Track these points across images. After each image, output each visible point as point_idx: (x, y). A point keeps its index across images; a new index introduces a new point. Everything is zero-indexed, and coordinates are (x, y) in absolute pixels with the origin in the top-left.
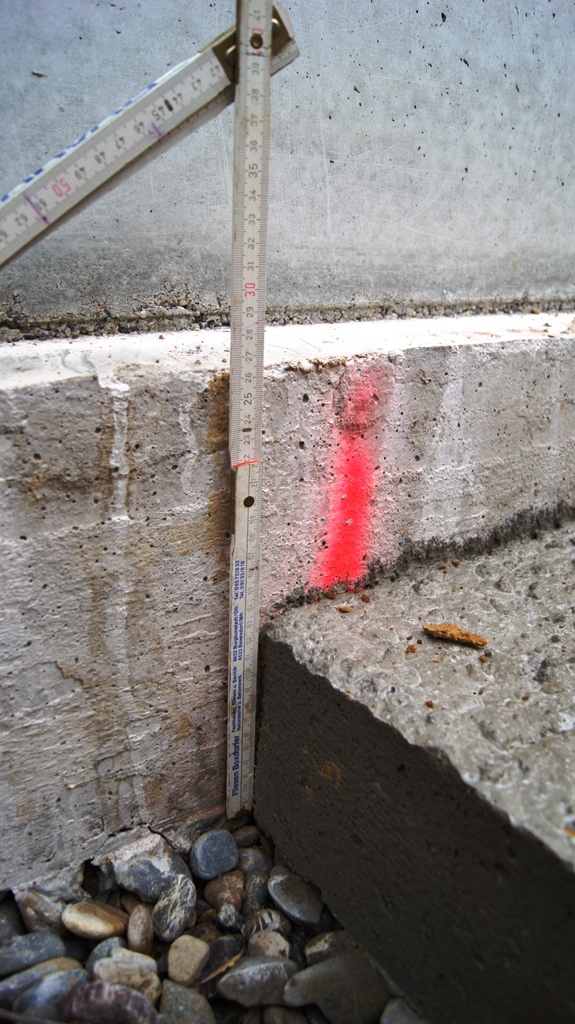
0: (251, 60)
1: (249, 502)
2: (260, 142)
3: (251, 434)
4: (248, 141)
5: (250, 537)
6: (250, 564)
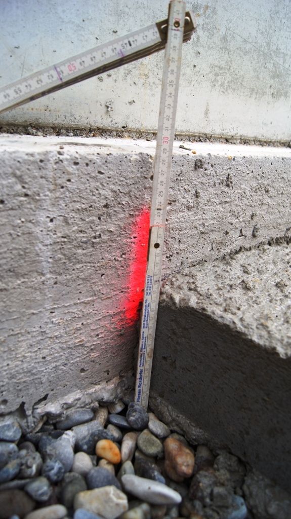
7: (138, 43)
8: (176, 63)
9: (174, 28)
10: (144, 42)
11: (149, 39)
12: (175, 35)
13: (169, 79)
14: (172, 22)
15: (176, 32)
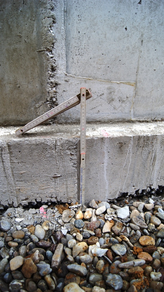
0: (82, 98)
1: (83, 159)
2: (84, 109)
3: (84, 149)
4: (82, 109)
5: (83, 164)
6: (83, 168)
7: (72, 102)
8: (84, 107)
9: (82, 96)
10: (73, 102)
11: (75, 100)
12: (83, 99)
13: (83, 112)
14: (82, 95)
15: (83, 98)
